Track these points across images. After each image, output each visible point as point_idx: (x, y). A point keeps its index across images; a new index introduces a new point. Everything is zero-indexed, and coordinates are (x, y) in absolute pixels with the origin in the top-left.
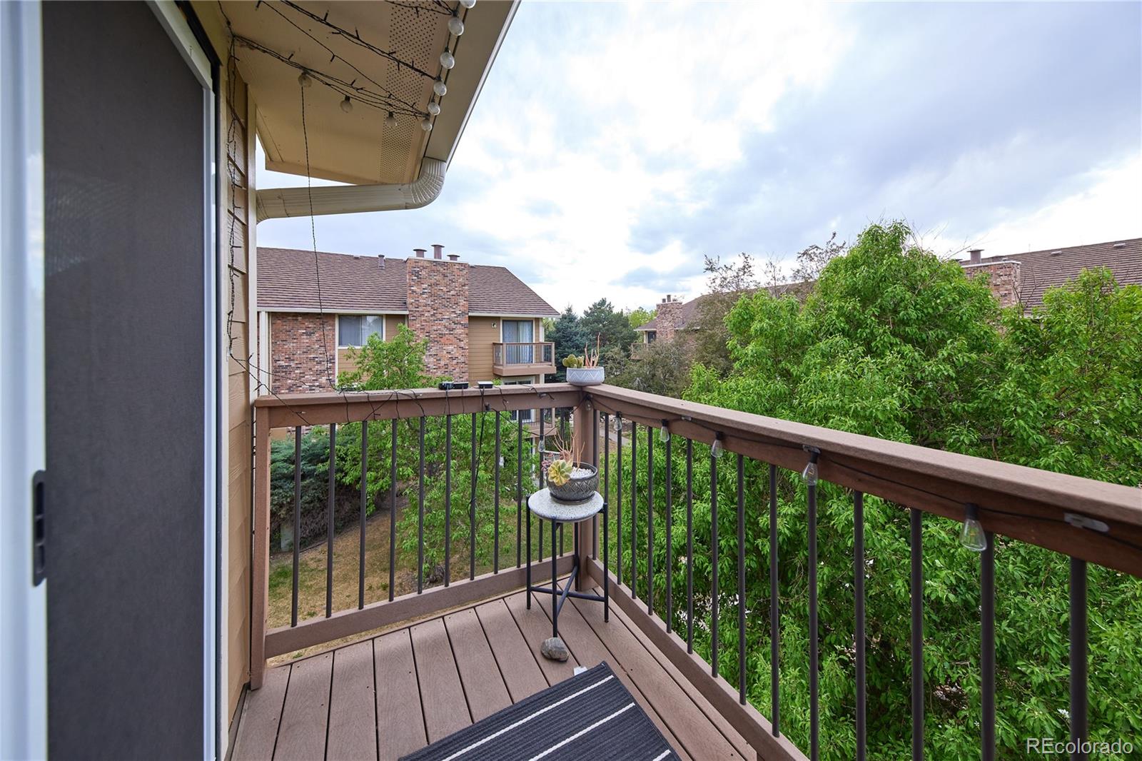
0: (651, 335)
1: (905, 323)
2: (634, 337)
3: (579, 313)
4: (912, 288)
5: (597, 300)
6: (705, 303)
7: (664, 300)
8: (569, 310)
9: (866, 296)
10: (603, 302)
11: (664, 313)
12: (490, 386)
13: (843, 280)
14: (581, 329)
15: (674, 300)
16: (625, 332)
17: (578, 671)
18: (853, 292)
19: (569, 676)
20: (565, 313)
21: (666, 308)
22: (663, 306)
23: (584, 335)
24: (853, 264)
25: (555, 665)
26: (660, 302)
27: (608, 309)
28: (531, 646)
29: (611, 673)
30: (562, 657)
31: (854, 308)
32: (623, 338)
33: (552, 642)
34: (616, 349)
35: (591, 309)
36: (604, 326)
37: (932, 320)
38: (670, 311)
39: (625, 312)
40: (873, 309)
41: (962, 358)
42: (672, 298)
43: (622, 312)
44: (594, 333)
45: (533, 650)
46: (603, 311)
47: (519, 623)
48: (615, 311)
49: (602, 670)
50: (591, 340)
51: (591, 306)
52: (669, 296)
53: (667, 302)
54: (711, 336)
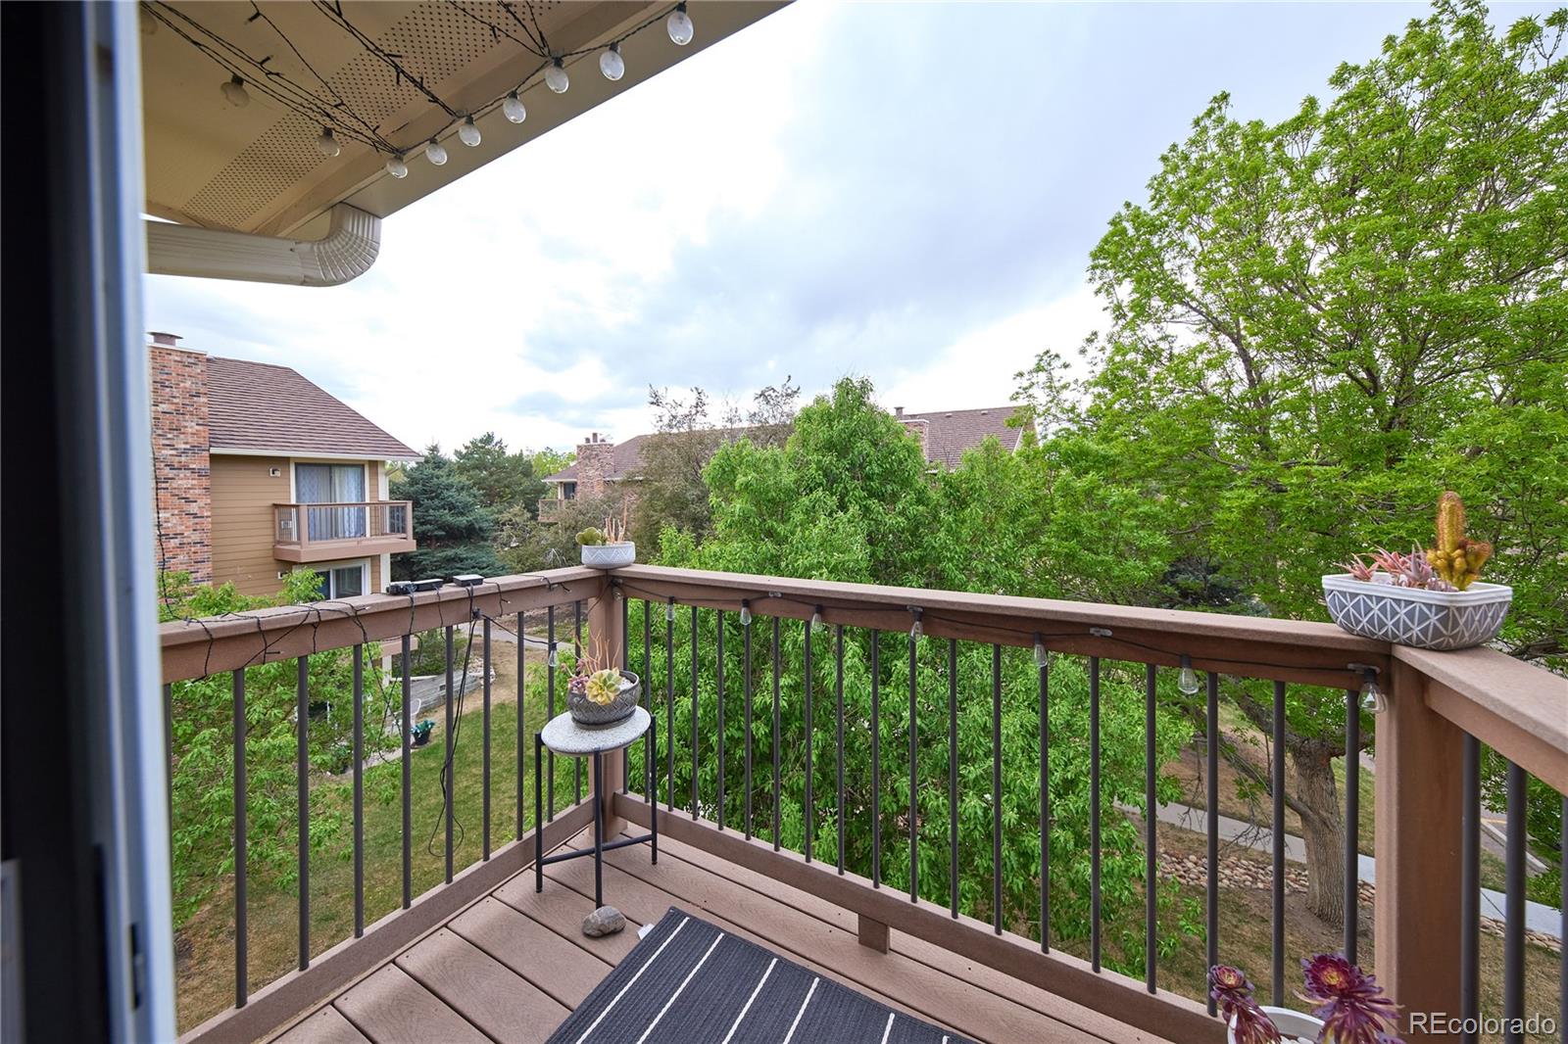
0: (570, 488)
1: (869, 477)
2: (542, 490)
3: (448, 453)
4: (875, 444)
5: (479, 435)
6: (651, 446)
7: (588, 440)
8: (434, 449)
9: (839, 447)
10: (489, 438)
11: (588, 458)
12: (479, 582)
13: (823, 434)
14: (455, 479)
15: (603, 440)
16: (526, 483)
17: (643, 933)
18: (830, 446)
19: (634, 943)
20: (426, 453)
21: (591, 450)
22: (587, 448)
23: (462, 489)
24: (828, 417)
25: (610, 940)
26: (583, 442)
27: (497, 448)
28: (566, 935)
29: (684, 915)
30: (619, 926)
31: (831, 463)
32: (524, 493)
33: (597, 916)
34: (516, 509)
35: (466, 448)
36: (491, 474)
37: (887, 475)
38: (597, 455)
39: (525, 453)
40: (846, 463)
41: (912, 511)
42: (599, 438)
43: (521, 454)
44: (479, 484)
45: (570, 937)
46: (489, 452)
47: (534, 915)
48: (510, 452)
49: (674, 916)
50: (475, 496)
51: (469, 444)
52: (595, 435)
53: (592, 443)
54: (658, 490)
